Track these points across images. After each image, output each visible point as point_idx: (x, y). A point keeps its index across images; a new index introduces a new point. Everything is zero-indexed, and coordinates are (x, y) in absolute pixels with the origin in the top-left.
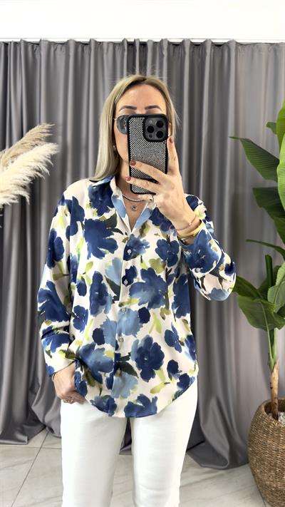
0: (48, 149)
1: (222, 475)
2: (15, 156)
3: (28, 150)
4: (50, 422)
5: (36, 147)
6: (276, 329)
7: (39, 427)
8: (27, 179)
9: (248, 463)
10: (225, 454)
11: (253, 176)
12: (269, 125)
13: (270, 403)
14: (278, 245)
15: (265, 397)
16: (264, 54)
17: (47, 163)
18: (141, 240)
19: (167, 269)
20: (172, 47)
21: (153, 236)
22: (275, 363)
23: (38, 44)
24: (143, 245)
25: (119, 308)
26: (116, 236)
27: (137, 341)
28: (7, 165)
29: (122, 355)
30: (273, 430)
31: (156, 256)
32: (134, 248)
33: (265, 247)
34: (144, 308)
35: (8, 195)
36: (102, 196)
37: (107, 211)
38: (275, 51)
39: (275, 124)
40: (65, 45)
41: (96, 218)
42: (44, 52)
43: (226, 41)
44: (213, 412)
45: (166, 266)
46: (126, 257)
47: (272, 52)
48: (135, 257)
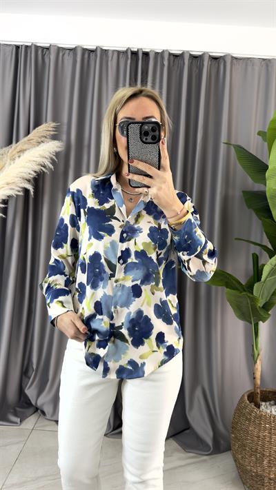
0: (53, 147)
1: (205, 461)
2: (22, 151)
3: (34, 146)
4: (43, 405)
5: (42, 144)
6: (261, 323)
7: (32, 410)
8: (33, 173)
9: (230, 450)
10: (209, 440)
11: (244, 179)
12: (259, 133)
13: (252, 393)
14: (264, 244)
15: (248, 387)
16: (257, 68)
17: (52, 159)
18: (136, 226)
19: (157, 252)
20: (172, 57)
21: (146, 223)
22: (258, 355)
23: (47, 49)
24: (137, 230)
25: (115, 284)
26: (114, 223)
27: (130, 313)
28: (14, 159)
29: (116, 325)
30: (255, 417)
31: (149, 240)
32: (129, 232)
33: (252, 245)
34: (137, 284)
35: (14, 187)
36: (103, 190)
37: (107, 201)
38: (267, 66)
39: (265, 132)
40: (73, 50)
41: (97, 207)
42: (53, 57)
43: (222, 55)
44: (198, 400)
45: (157, 250)
46: (122, 240)
47: (264, 66)
48: (129, 240)
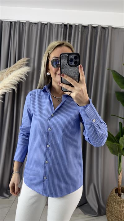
0: (26, 69)
1: (94, 219)
2: (12, 71)
3: (18, 69)
5: (21, 68)
8: (16, 82)
9: (106, 214)
10: (96, 211)
13: (117, 189)
17: (25, 75)
22: (121, 171)
23: (25, 23)
30: (118, 201)
33: (119, 118)
35: (7, 88)
40: (37, 24)
42: (27, 27)
43: (107, 26)
44: (92, 191)
